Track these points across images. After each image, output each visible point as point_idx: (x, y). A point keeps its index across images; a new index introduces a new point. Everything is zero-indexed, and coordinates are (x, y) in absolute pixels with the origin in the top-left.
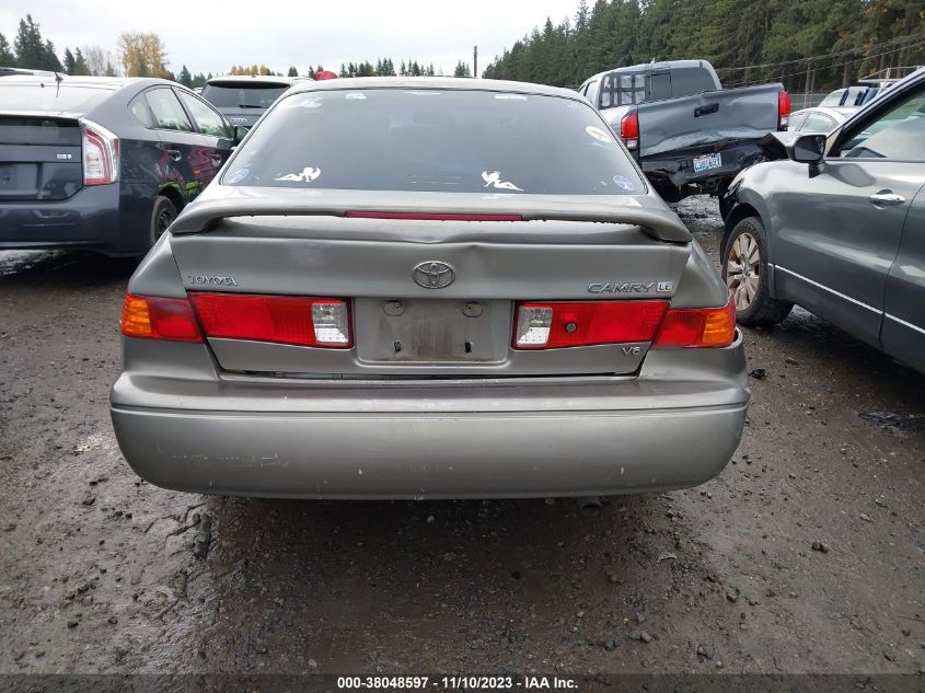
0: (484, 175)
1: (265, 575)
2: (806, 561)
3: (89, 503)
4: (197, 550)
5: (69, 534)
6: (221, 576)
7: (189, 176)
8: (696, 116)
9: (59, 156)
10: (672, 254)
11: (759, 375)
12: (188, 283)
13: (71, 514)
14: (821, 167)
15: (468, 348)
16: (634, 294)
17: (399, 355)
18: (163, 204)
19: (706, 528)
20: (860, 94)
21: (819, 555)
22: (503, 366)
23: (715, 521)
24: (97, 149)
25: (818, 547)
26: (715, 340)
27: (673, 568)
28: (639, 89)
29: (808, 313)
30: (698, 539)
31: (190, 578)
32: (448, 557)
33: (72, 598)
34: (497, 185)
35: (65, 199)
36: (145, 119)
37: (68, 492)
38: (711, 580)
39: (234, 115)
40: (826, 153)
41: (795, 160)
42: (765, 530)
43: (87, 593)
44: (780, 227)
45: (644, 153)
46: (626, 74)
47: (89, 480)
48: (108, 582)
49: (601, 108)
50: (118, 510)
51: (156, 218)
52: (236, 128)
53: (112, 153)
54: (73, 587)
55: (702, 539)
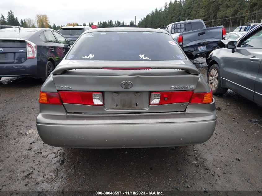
0: (140, 56)
1: (80, 169)
2: (234, 163)
3: (30, 149)
4: (61, 162)
5: (25, 158)
6: (68, 170)
7: (56, 55)
8: (199, 35)
9: (20, 51)
10: (194, 78)
11: (219, 109)
12: (58, 88)
13: (25, 153)
14: (235, 50)
15: (137, 105)
16: (184, 89)
17: (117, 107)
18: (49, 63)
19: (205, 154)
20: (245, 28)
21: (238, 161)
22: (147, 110)
23: (208, 152)
24: (31, 48)
25: (238, 159)
26: (207, 102)
27: (196, 166)
28: (183, 28)
29: (232, 91)
30: (203, 157)
31: (59, 170)
32: (132, 163)
33: (26, 177)
34: (144, 58)
35: (22, 62)
36: (44, 40)
37: (24, 146)
38: (207, 169)
39: (68, 37)
40: (236, 46)
41: (228, 48)
42: (222, 155)
43: (30, 175)
44: (224, 67)
45: (184, 46)
46: (178, 24)
47: (30, 143)
48: (36, 172)
49: (172, 33)
50: (38, 151)
51: (47, 67)
52: (69, 41)
53: (35, 49)
54: (26, 174)
55: (204, 157)
